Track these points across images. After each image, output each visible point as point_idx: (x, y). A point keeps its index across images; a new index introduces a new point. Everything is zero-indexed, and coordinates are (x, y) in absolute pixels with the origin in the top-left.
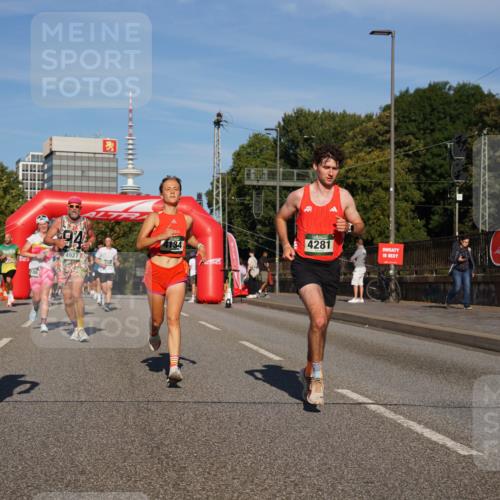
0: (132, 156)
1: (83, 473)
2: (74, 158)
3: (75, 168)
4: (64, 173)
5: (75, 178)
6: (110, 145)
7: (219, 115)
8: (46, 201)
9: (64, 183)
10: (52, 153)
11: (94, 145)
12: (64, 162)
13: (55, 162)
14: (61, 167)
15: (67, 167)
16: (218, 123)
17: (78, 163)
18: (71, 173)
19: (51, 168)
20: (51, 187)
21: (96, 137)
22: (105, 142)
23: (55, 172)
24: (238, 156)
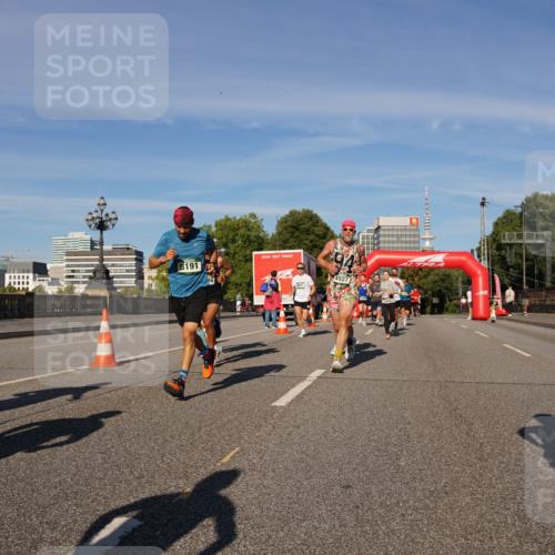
0: (428, 227)
1: (409, 424)
2: (393, 230)
3: (393, 236)
4: (387, 239)
5: (393, 242)
6: (414, 220)
7: (484, 199)
8: (377, 257)
9: (387, 245)
10: (379, 227)
11: (405, 221)
12: (387, 233)
13: (381, 233)
14: (385, 236)
15: (389, 236)
16: (483, 204)
17: (395, 233)
18: (391, 239)
19: (378, 237)
20: (379, 248)
21: (406, 216)
22: (411, 219)
23: (381, 239)
24: (496, 224)
